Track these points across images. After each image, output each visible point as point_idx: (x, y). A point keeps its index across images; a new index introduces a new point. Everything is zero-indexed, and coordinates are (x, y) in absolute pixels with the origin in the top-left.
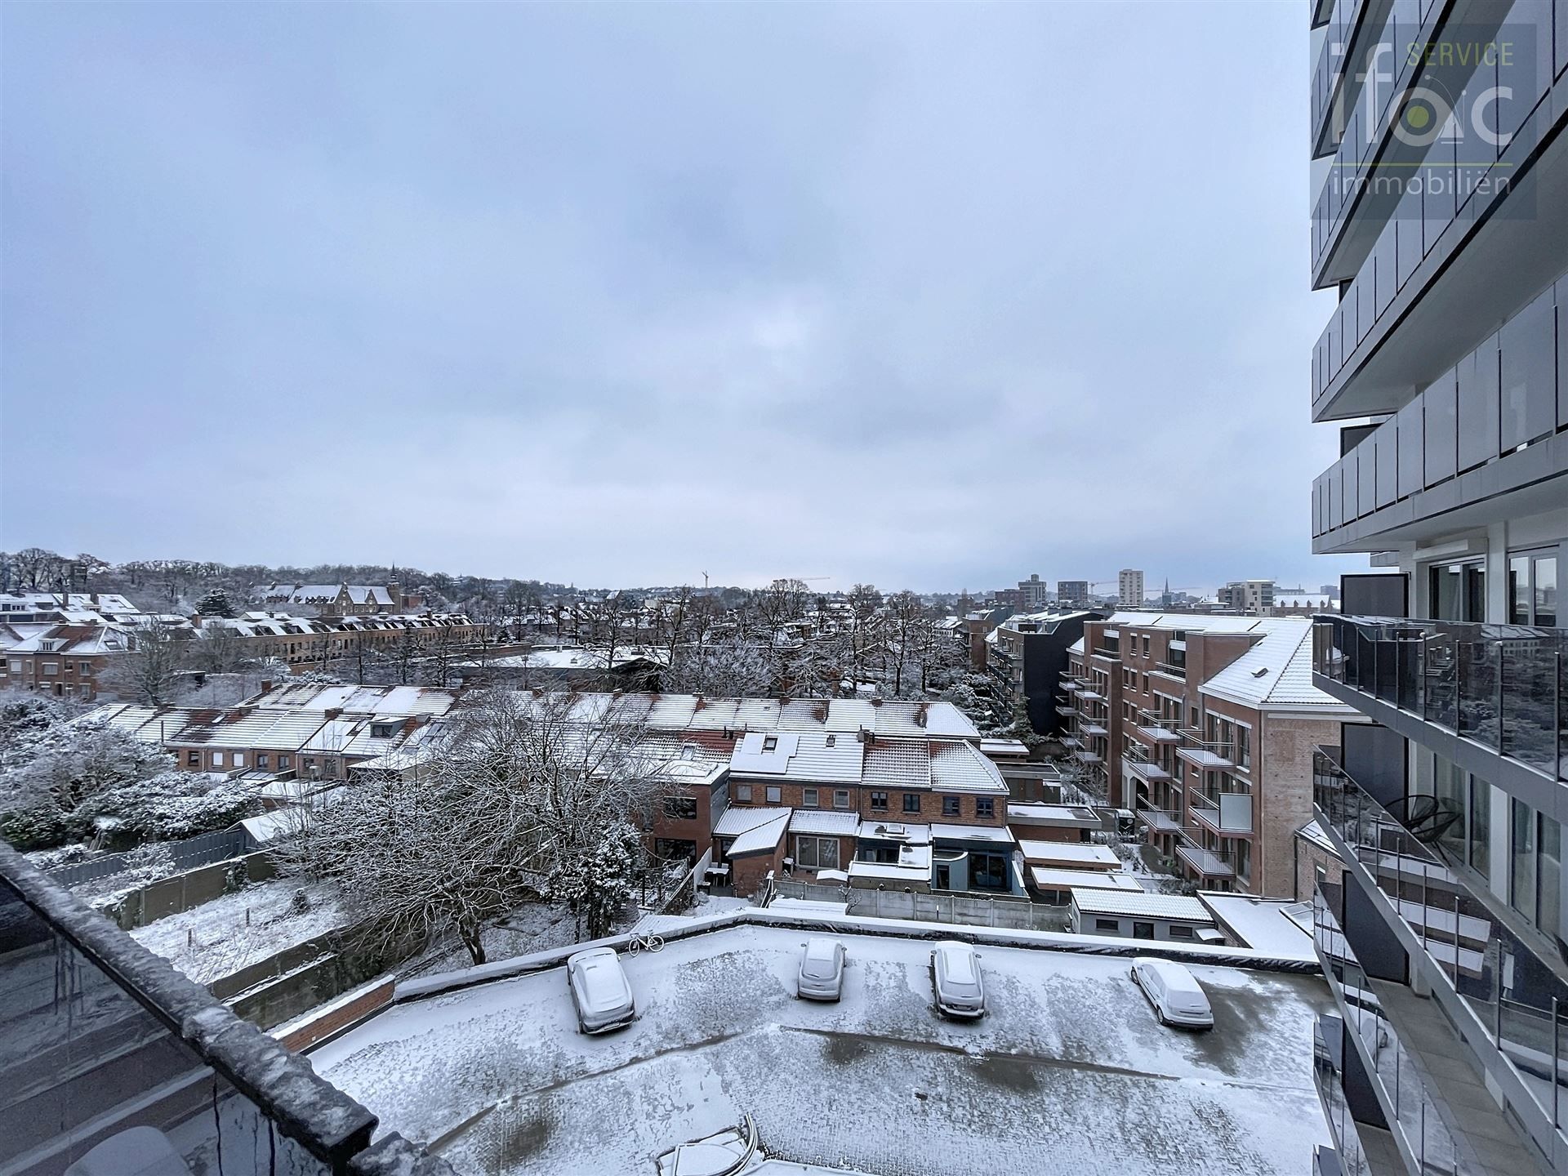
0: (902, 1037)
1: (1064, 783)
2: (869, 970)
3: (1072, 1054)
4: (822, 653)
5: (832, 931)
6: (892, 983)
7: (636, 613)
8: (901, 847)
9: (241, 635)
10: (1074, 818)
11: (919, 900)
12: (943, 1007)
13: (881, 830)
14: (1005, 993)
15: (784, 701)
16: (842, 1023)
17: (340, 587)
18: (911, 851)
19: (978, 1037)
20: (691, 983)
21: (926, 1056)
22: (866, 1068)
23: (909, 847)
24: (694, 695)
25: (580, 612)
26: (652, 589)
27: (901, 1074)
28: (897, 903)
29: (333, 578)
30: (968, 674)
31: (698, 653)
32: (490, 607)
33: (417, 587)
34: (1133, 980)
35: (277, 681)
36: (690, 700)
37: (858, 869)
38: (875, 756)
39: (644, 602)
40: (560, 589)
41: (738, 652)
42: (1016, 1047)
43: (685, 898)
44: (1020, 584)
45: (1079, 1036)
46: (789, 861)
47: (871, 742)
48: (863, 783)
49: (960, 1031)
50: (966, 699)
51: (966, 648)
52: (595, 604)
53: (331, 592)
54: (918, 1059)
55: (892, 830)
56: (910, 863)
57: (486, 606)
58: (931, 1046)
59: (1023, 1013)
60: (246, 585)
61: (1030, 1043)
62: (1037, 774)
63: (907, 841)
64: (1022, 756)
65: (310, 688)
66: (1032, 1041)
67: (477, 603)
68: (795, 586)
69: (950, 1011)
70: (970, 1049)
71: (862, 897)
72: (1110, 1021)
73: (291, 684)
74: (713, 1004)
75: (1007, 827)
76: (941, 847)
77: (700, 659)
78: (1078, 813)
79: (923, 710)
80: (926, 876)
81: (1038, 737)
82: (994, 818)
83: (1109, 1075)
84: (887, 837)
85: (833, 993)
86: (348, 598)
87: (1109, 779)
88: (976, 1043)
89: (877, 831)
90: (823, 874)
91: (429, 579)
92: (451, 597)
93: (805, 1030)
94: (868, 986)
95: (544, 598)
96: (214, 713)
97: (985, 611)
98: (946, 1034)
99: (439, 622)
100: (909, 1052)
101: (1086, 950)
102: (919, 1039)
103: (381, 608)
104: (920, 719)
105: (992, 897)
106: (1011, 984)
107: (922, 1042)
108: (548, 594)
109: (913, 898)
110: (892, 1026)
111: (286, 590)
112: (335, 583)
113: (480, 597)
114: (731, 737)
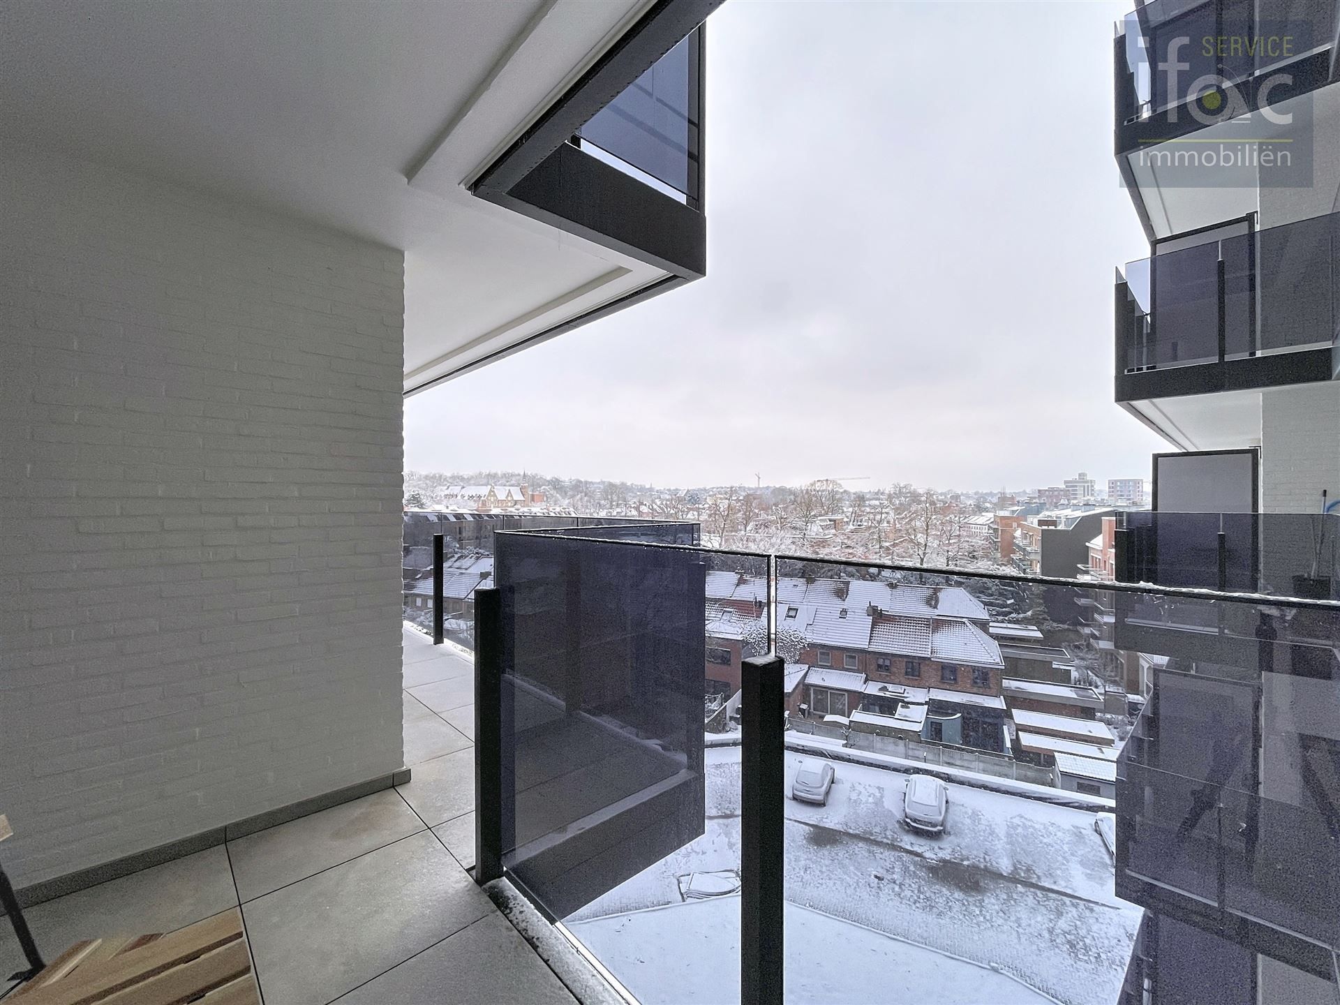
0: (871, 838)
1: (1078, 668)
2: (853, 788)
3: (1019, 874)
4: (849, 543)
5: (828, 758)
6: (871, 800)
7: (699, 508)
8: (900, 704)
9: (429, 520)
10: (1076, 697)
11: (910, 747)
12: (908, 820)
13: (884, 689)
14: (968, 821)
15: (810, 581)
16: (824, 820)
17: (489, 487)
18: (909, 708)
19: (936, 847)
20: (714, 778)
21: (888, 853)
22: (840, 852)
23: (907, 704)
24: (736, 573)
25: (655, 507)
26: (713, 488)
27: (866, 860)
28: (891, 747)
29: (485, 481)
30: (996, 566)
31: (742, 540)
32: (590, 502)
33: (540, 487)
34: (1096, 831)
35: (451, 553)
36: (733, 577)
37: (858, 716)
38: (882, 629)
39: (706, 499)
40: (642, 489)
41: (774, 540)
42: (968, 860)
43: (719, 724)
44: (1066, 482)
45: (1030, 863)
46: (804, 706)
47: (878, 617)
48: (869, 650)
49: (922, 841)
50: (990, 589)
51: (995, 542)
52: (667, 500)
53: (484, 491)
54: (882, 853)
55: (893, 690)
56: (905, 716)
57: (587, 501)
58: (893, 847)
59: (982, 838)
60: (432, 486)
61: (982, 860)
62: (1048, 657)
63: (905, 700)
64: (1036, 641)
65: (471, 558)
66: (985, 858)
67: (581, 499)
68: (831, 486)
69: (913, 824)
70: (927, 855)
71: (861, 738)
72: (1064, 858)
73: (459, 555)
74: (728, 793)
75: (1002, 697)
76: (936, 707)
77: (743, 545)
78: (1081, 693)
79: (935, 594)
80: (918, 728)
81: (1055, 625)
82: (990, 688)
83: (1051, 895)
84: (888, 694)
85: (820, 798)
86: (495, 495)
87: (1125, 666)
88: (932, 852)
89: (880, 689)
90: (828, 718)
91: (548, 481)
92: (563, 493)
93: (796, 821)
94: (850, 799)
95: (629, 496)
96: (416, 572)
97: (1016, 508)
98: (907, 841)
99: (555, 513)
100: (875, 848)
101: (1054, 801)
102: (885, 841)
103: (516, 502)
104: (932, 601)
105: (976, 751)
106: (975, 816)
107: (888, 844)
108: (632, 492)
109: (905, 745)
110: (865, 828)
111: (455, 490)
112: (486, 485)
113: (583, 494)
114: (760, 606)
